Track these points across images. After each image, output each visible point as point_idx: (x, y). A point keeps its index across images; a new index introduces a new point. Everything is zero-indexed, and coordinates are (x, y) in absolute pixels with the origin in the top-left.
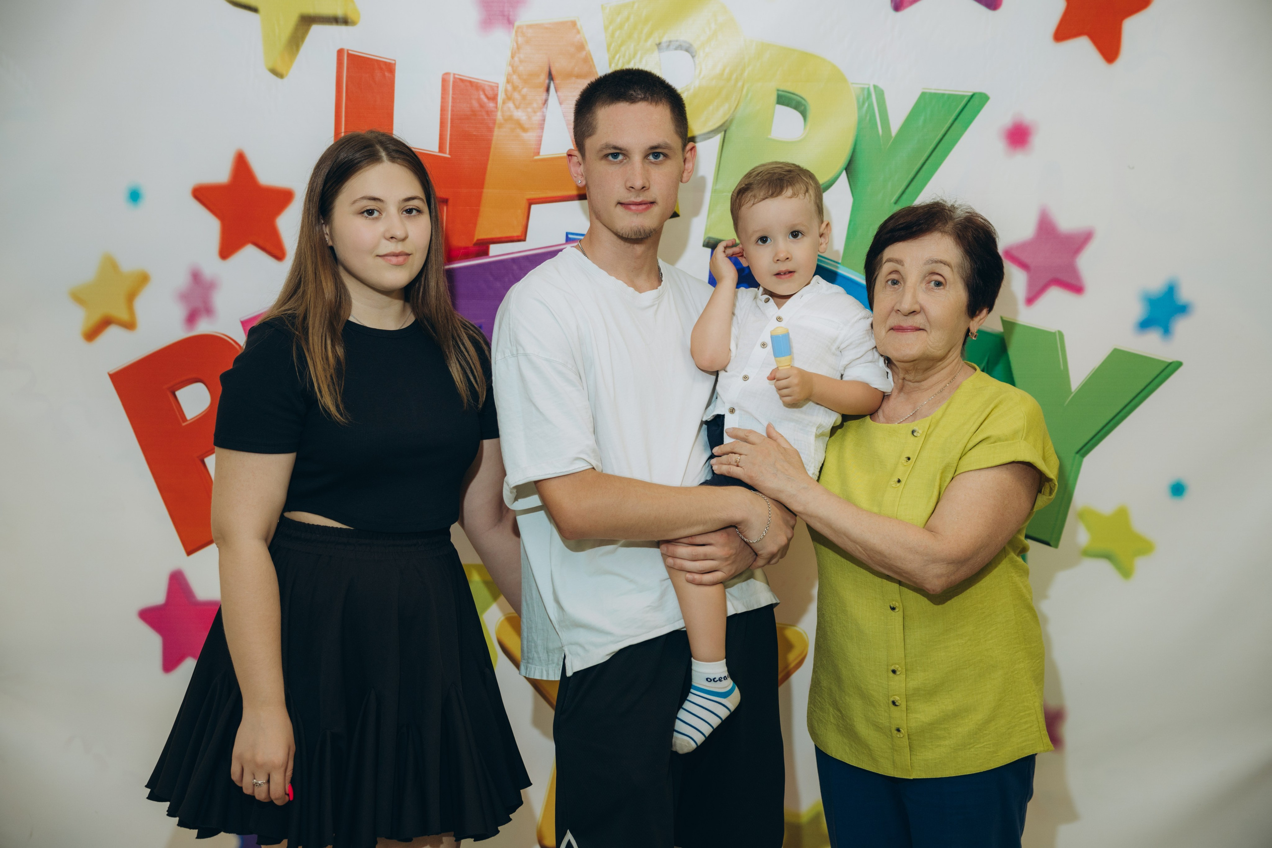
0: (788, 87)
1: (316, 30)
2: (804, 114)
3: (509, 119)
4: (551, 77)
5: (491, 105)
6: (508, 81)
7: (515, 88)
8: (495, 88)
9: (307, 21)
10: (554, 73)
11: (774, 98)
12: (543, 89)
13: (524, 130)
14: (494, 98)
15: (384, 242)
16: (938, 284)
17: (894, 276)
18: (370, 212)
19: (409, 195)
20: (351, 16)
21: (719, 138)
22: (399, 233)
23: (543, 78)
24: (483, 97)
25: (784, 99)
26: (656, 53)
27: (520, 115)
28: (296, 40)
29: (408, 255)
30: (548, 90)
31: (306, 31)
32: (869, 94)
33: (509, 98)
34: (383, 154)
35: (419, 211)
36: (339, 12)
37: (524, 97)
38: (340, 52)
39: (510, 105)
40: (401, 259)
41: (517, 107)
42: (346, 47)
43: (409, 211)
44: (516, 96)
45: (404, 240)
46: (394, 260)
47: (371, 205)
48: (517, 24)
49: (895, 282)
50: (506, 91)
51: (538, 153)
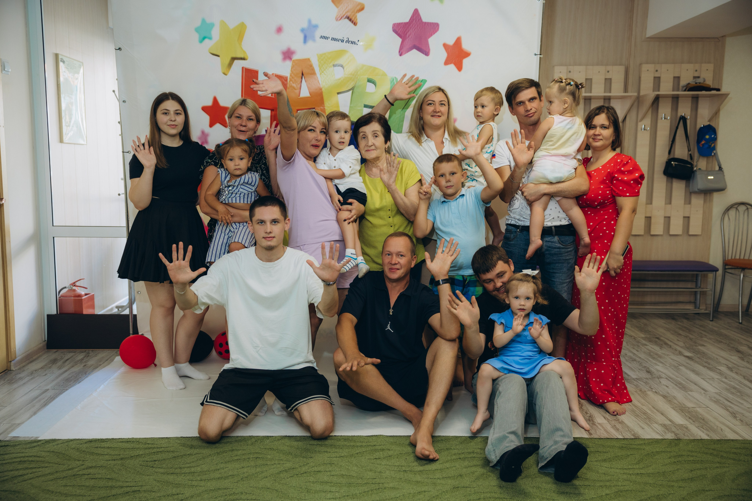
0: (371, 77)
1: (236, 61)
2: (375, 85)
3: (291, 86)
4: (303, 74)
5: (286, 82)
6: (291, 76)
7: (293, 78)
8: (287, 78)
9: (234, 59)
10: (304, 73)
11: (366, 80)
12: (300, 78)
13: (295, 89)
14: (286, 80)
15: (169, 121)
16: (376, 136)
17: (364, 136)
18: (166, 113)
19: (177, 109)
20: (246, 57)
21: (351, 92)
22: (173, 119)
23: (301, 75)
24: (283, 80)
25: (369, 81)
26: (333, 67)
27: (294, 85)
28: (230, 65)
29: (177, 125)
30: (302, 78)
31: (233, 62)
32: (393, 80)
33: (291, 80)
34: (170, 98)
35: (180, 114)
36: (242, 56)
37: (295, 80)
38: (243, 68)
39: (291, 82)
40: (174, 126)
41: (293, 83)
42: (244, 66)
43: (177, 114)
44: (293, 80)
45: (175, 121)
46: (172, 126)
47: (166, 111)
48: (293, 59)
49: (364, 138)
50: (290, 78)
51: (299, 96)
